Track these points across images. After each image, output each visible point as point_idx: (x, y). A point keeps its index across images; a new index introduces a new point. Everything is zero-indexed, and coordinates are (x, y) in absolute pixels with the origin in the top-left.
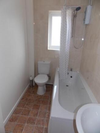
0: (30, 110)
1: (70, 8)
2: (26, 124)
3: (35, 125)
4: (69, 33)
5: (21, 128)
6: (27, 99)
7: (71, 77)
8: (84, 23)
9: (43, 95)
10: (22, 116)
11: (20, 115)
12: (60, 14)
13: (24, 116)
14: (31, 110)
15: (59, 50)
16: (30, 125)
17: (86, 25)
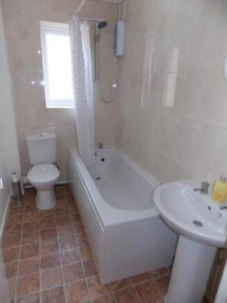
0: (38, 244)
1: (84, 20)
2: (41, 272)
3: (62, 266)
4: (89, 71)
5: (34, 282)
6: (18, 226)
7: (103, 160)
8: (115, 53)
9: (53, 208)
10: (22, 260)
11: (19, 261)
12: (68, 31)
13: (28, 259)
14: (40, 242)
15: (73, 107)
16: (51, 269)
17: (119, 57)
